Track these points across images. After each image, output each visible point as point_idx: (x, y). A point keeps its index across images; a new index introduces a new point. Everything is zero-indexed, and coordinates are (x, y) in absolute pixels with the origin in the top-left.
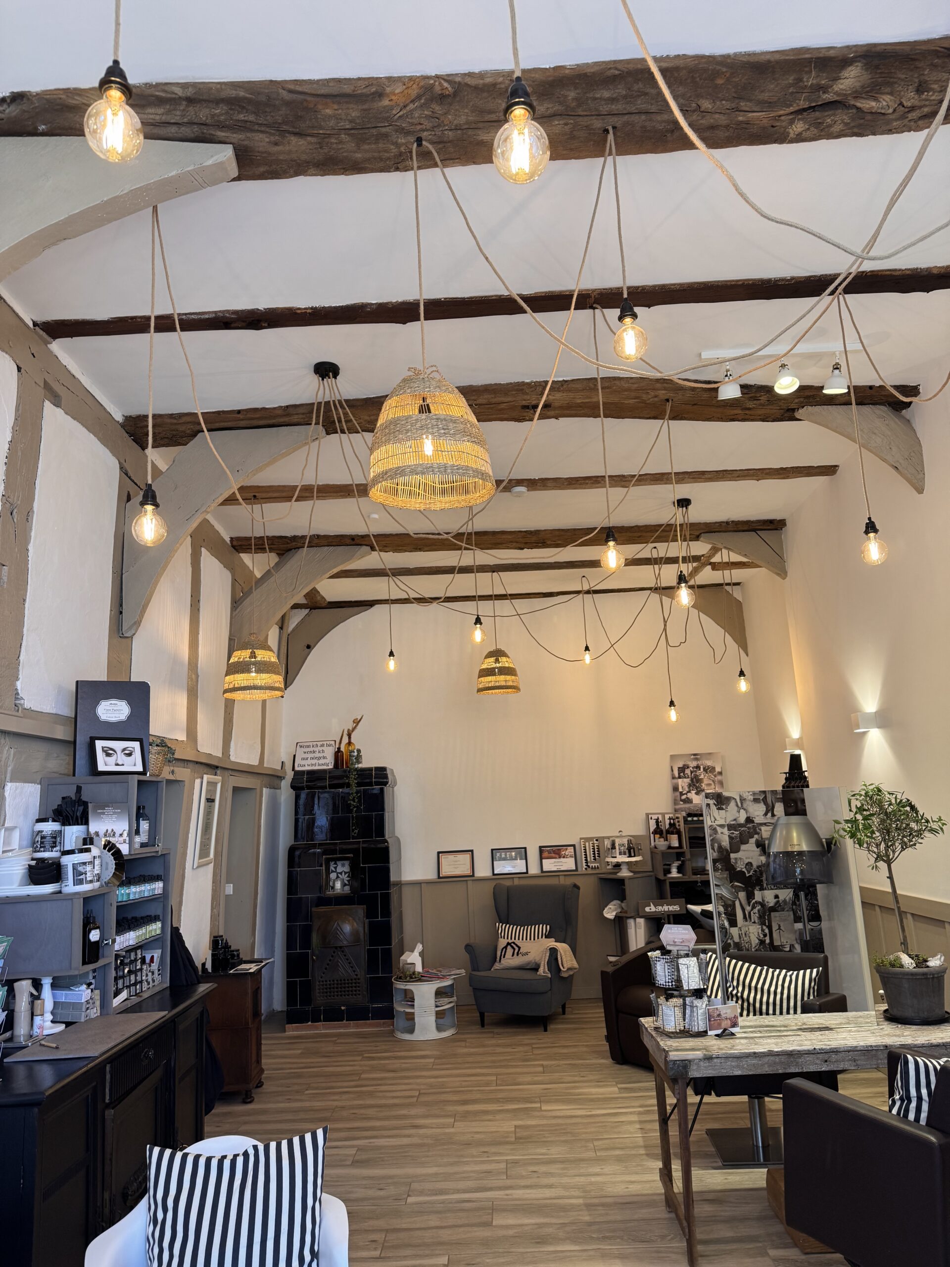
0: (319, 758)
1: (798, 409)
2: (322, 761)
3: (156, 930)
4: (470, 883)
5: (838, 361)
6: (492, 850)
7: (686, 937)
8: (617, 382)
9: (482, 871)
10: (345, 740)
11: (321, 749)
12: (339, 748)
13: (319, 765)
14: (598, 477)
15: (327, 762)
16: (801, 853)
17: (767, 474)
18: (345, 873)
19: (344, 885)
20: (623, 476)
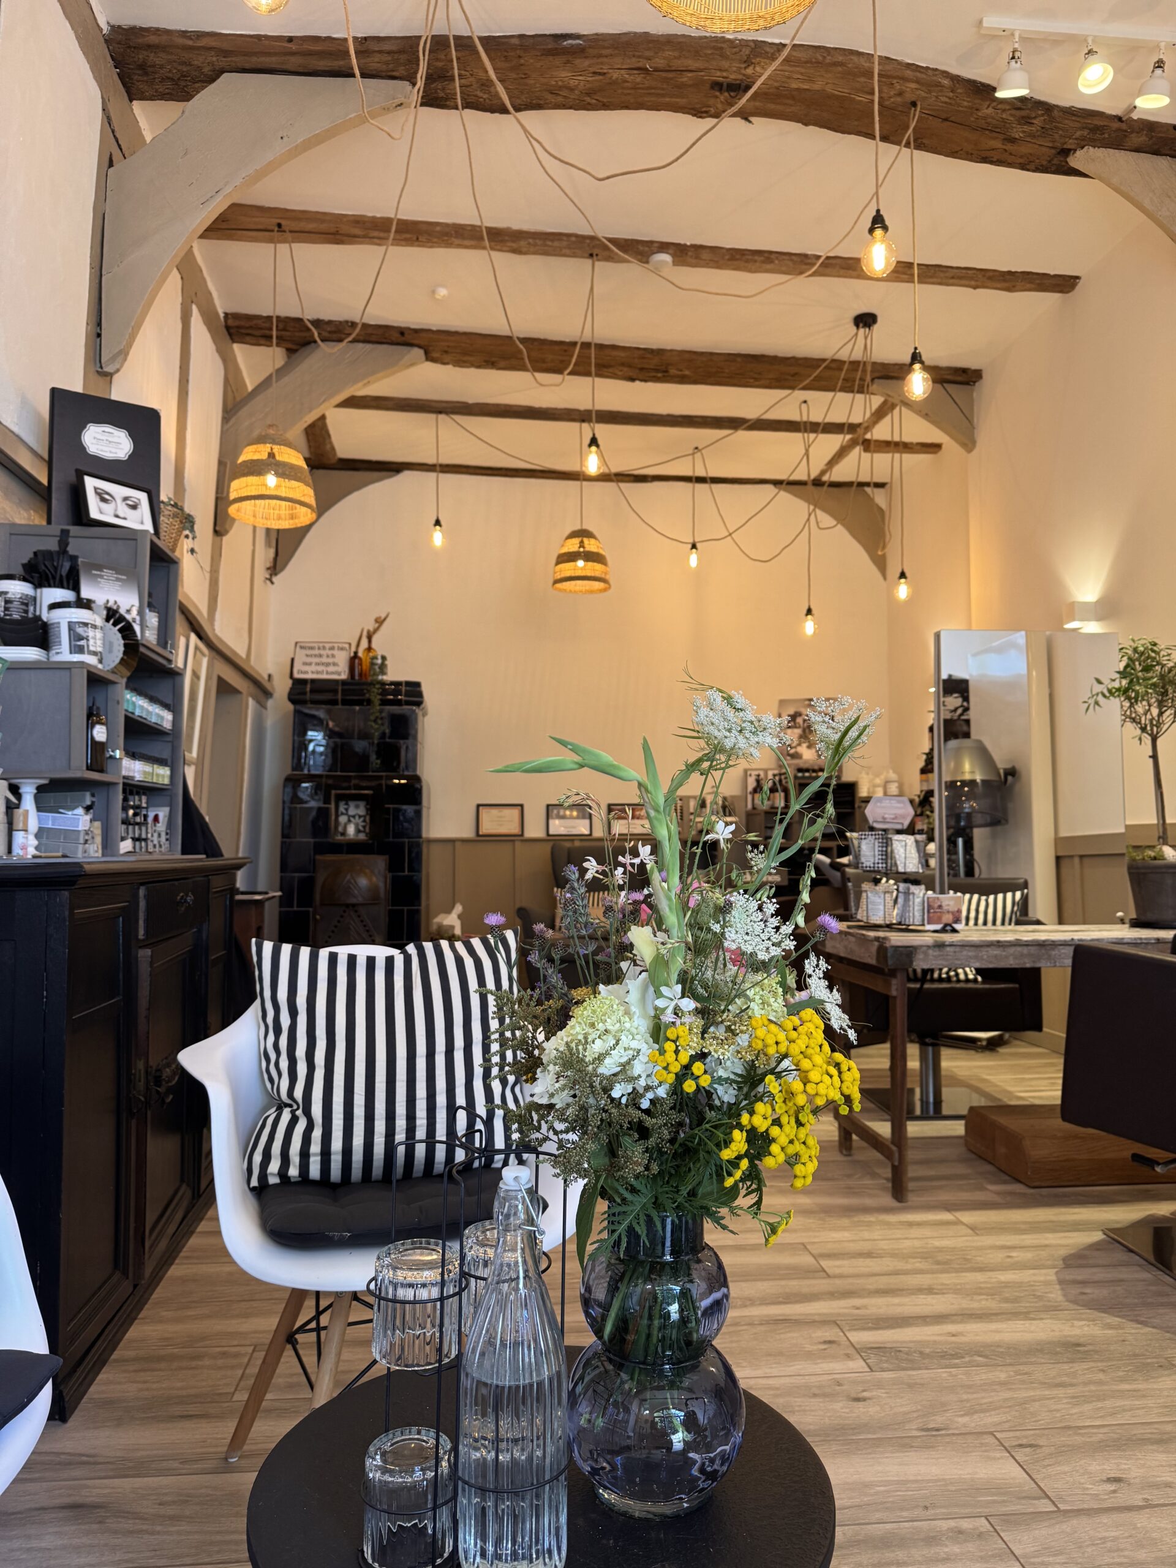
0: (328, 665)
1: (1075, 150)
2: (331, 669)
3: (163, 776)
4: (518, 844)
5: (1161, 57)
6: (548, 806)
7: (900, 812)
8: (855, 58)
9: (534, 830)
10: (364, 644)
11: (330, 652)
12: (356, 653)
13: (327, 673)
14: (771, 252)
15: (339, 671)
16: (972, 783)
17: (990, 278)
18: (360, 817)
19: (358, 831)
20: (806, 256)
